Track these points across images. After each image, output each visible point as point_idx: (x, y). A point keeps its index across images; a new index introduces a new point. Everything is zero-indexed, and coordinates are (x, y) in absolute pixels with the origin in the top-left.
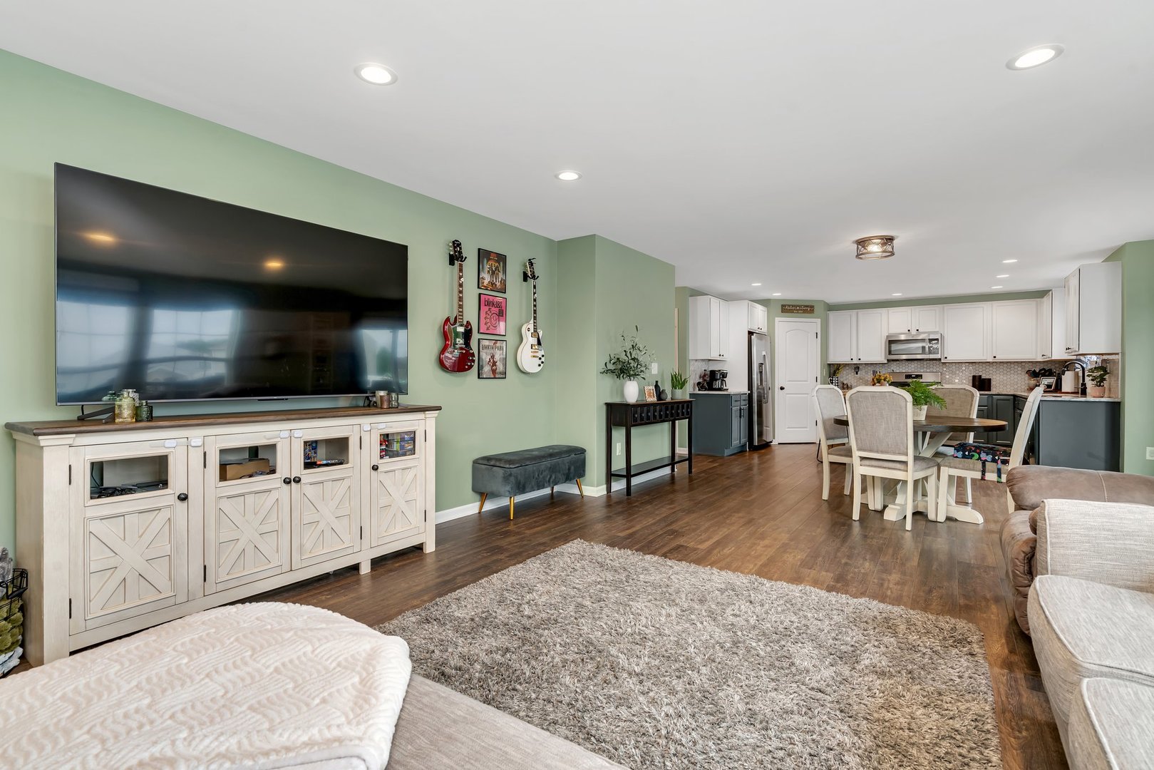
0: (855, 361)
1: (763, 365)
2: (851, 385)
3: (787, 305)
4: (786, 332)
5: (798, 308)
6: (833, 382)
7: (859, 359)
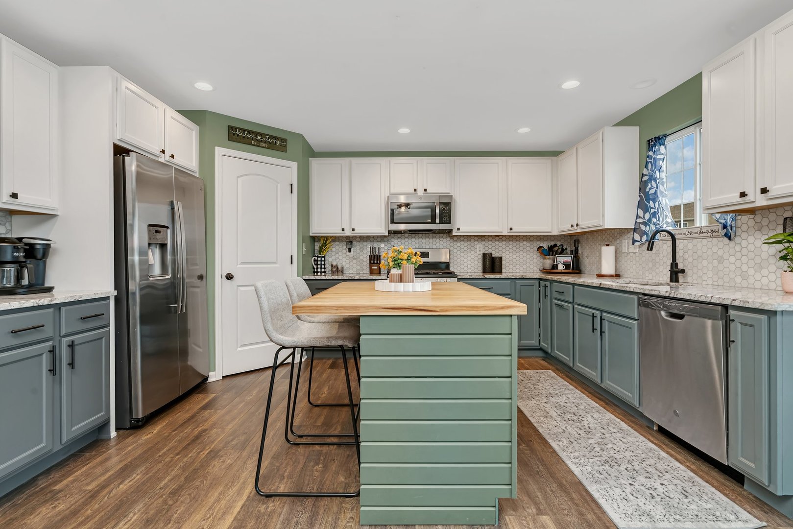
0: (348, 233)
1: (169, 231)
2: (342, 268)
3: (240, 129)
4: (238, 177)
5: (259, 138)
6: (319, 263)
7: (353, 230)
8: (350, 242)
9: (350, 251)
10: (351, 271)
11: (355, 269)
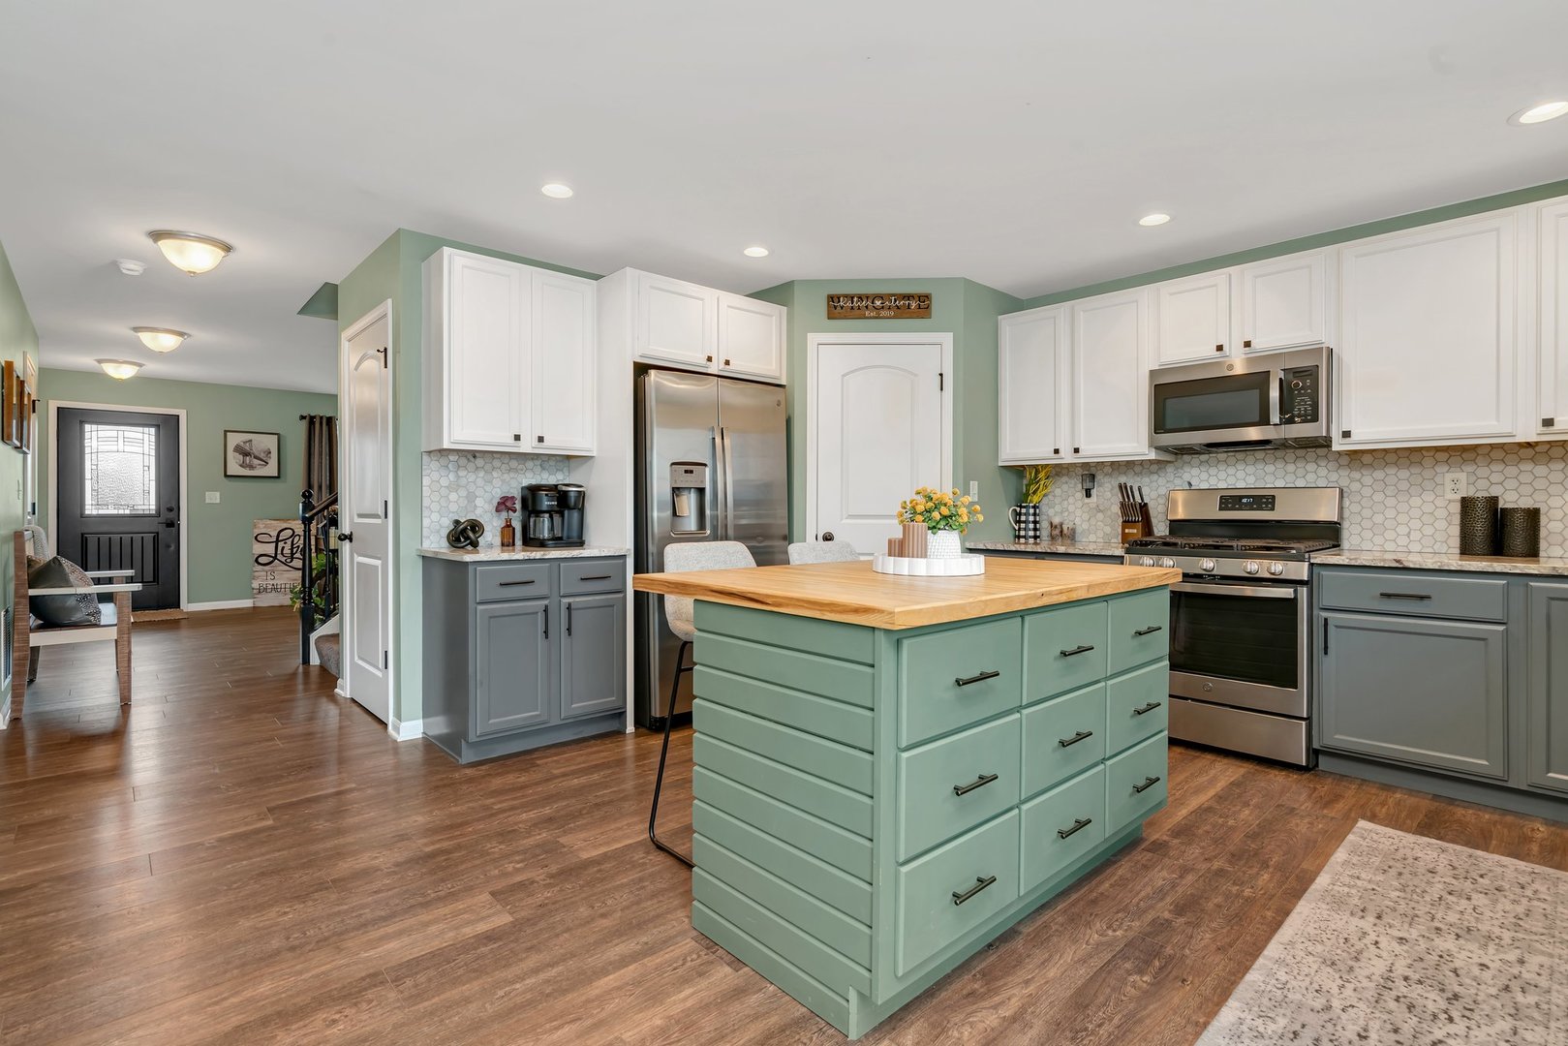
0: (1068, 457)
1: (707, 470)
2: (1073, 531)
3: (846, 296)
4: (844, 376)
5: (878, 303)
6: (1023, 518)
7: (1076, 451)
8: (1089, 475)
9: (1088, 494)
10: (1092, 538)
11: (1100, 534)
